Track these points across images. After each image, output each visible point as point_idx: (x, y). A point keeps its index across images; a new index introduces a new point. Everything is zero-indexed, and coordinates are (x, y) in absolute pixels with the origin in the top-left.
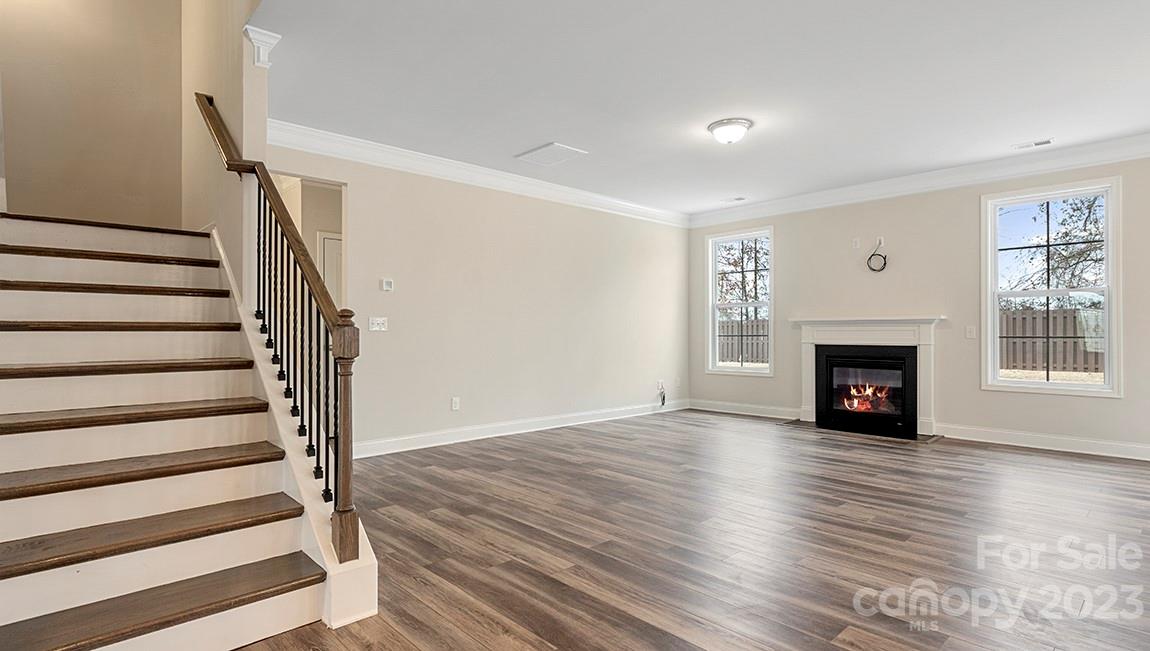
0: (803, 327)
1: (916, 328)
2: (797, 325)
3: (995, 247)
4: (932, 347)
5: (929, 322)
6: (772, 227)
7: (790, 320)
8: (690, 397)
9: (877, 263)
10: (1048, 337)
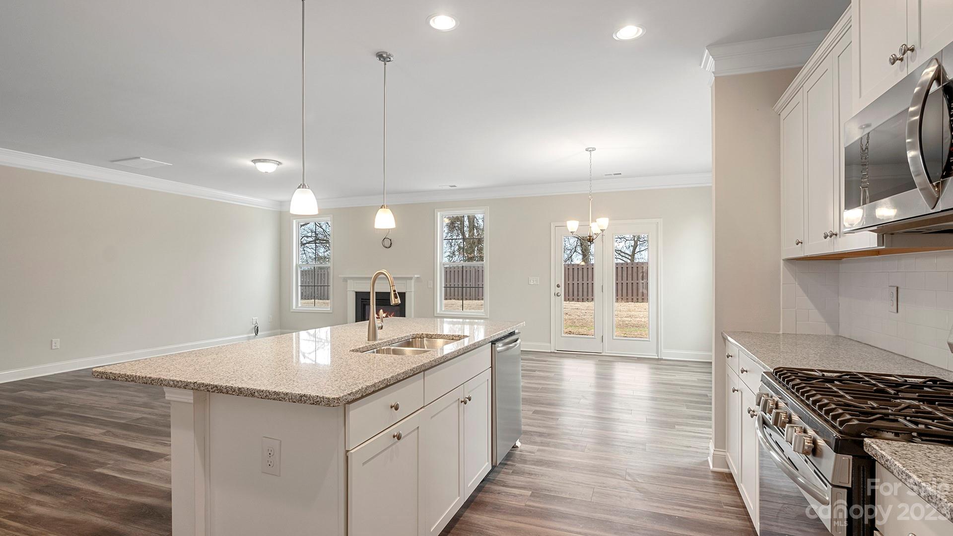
0: (348, 281)
1: (405, 282)
2: (345, 280)
3: (442, 237)
4: (413, 293)
5: (411, 278)
6: (332, 216)
7: (340, 276)
8: (281, 328)
9: (387, 243)
10: (463, 287)
